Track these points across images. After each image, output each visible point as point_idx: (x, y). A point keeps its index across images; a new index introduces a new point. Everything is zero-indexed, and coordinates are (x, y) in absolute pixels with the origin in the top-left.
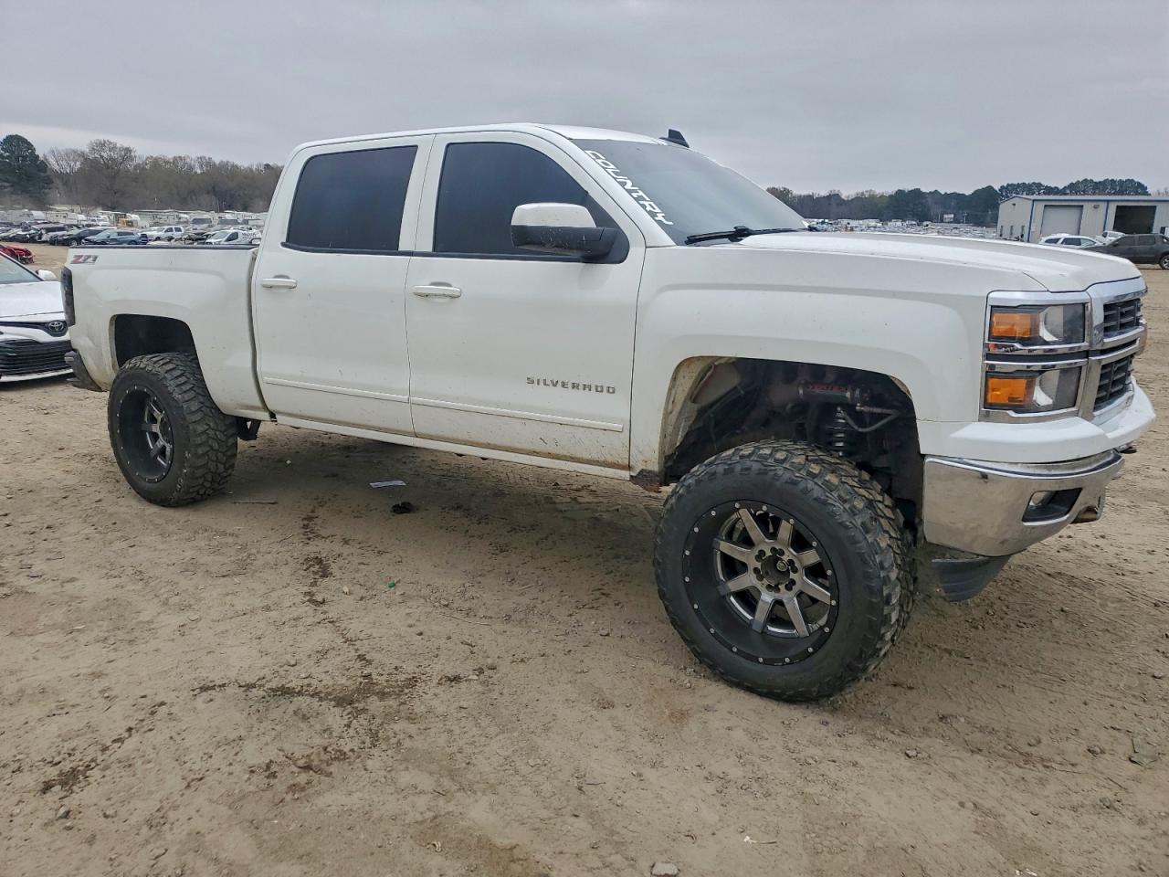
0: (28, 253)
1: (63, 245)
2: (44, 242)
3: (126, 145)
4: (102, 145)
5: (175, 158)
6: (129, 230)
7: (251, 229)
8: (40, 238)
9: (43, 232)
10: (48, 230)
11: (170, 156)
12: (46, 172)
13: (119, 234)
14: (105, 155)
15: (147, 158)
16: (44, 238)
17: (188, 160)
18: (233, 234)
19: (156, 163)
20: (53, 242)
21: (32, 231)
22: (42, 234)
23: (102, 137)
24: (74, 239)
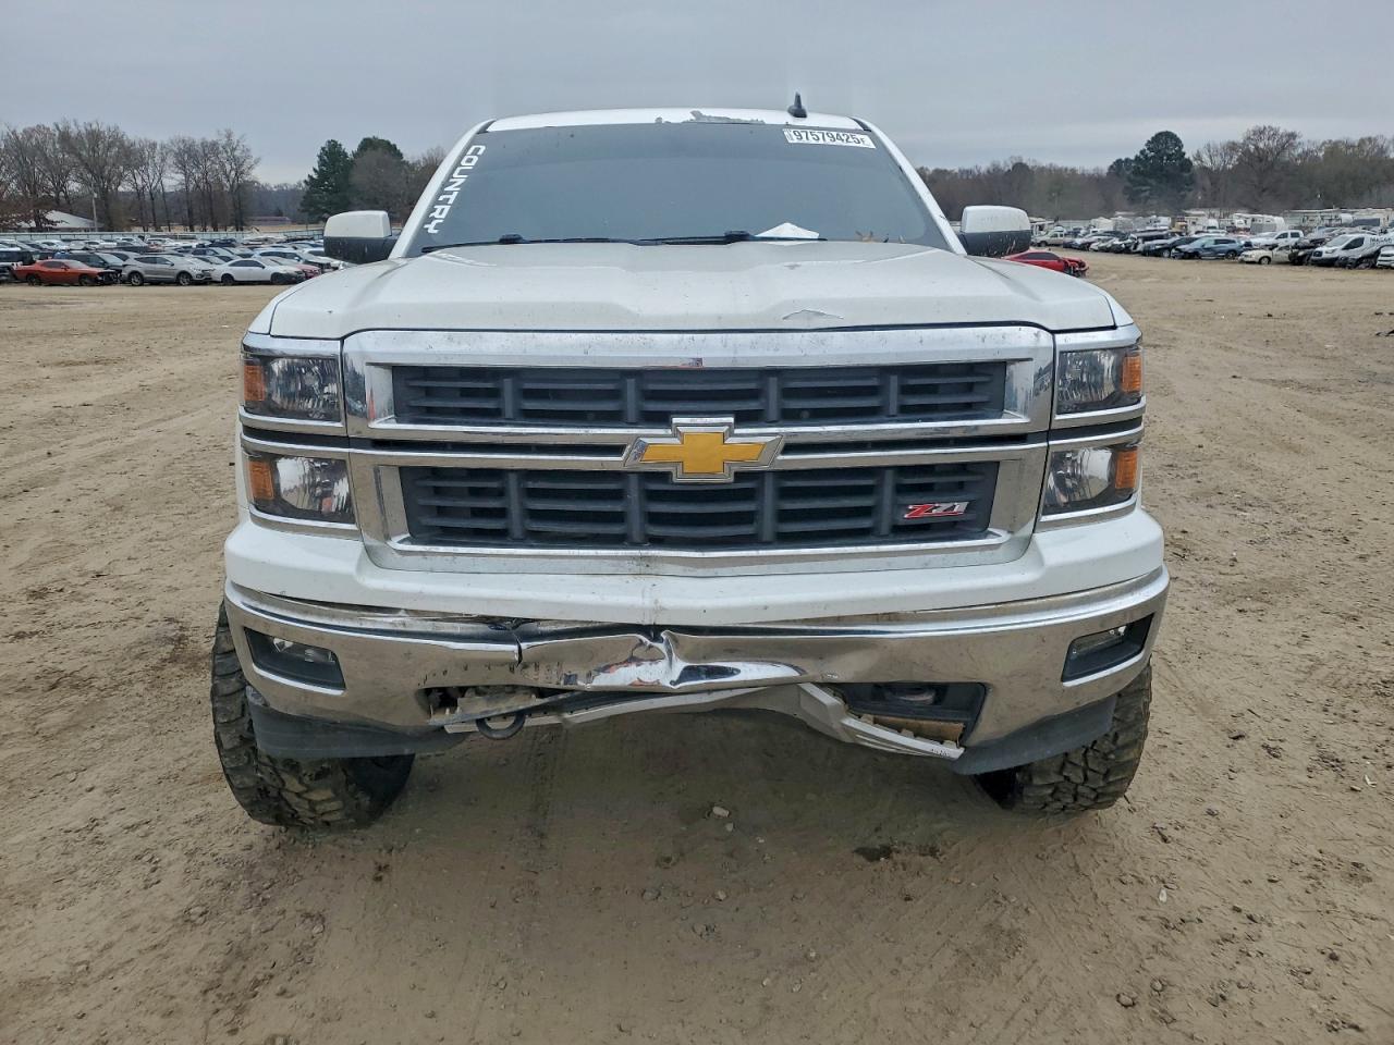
0: (1082, 265)
1: (1156, 256)
2: (1139, 252)
3: (1290, 130)
4: (1260, 132)
5: (1362, 141)
6: (1231, 237)
7: (1385, 232)
8: (1135, 248)
9: (1140, 241)
10: (1146, 239)
11: (1355, 138)
12: (1189, 171)
13: (1217, 242)
14: (1261, 145)
15: (1324, 143)
16: (1140, 248)
17: (1380, 142)
18: (1355, 241)
19: (1334, 149)
20: (1146, 253)
21: (1129, 241)
22: (1137, 244)
23: (1261, 123)
24: (1165, 249)
